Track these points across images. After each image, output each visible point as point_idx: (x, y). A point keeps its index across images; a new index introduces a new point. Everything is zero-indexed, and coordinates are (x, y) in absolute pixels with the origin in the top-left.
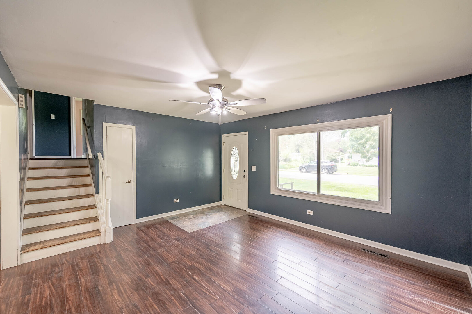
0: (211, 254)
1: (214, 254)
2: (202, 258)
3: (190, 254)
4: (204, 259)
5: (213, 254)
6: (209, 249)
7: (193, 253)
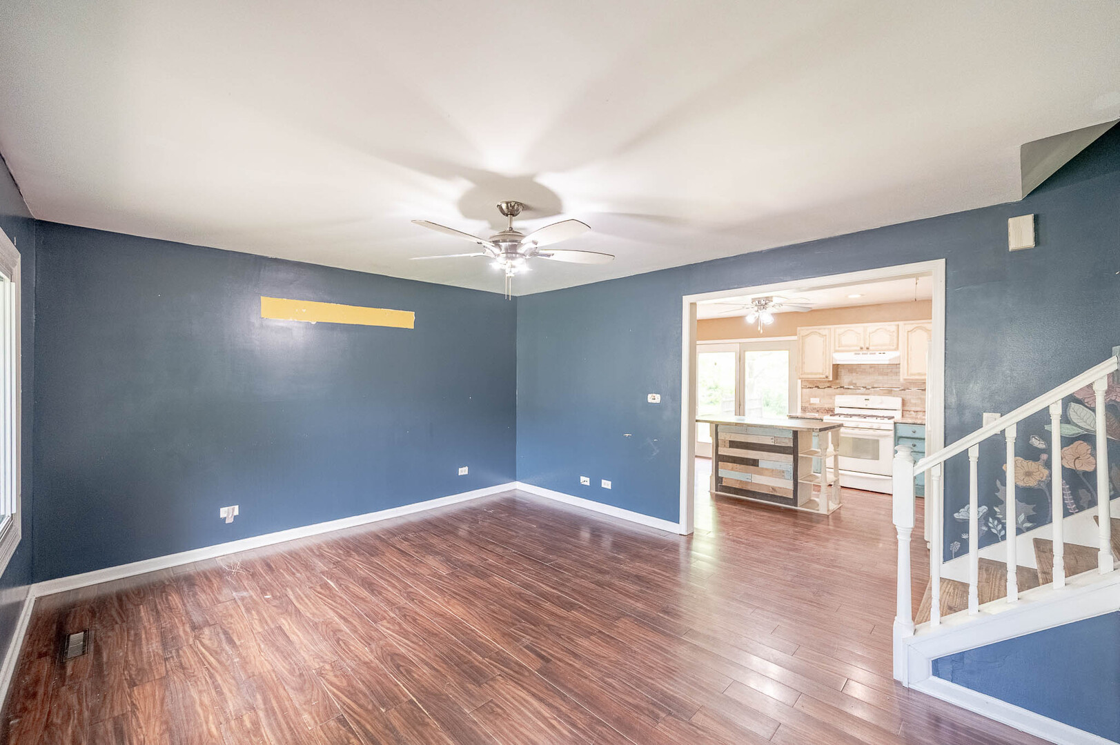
0: (534, 637)
1: (524, 640)
2: (553, 628)
3: (588, 637)
4: (548, 626)
5: (527, 640)
6: (542, 657)
7: (585, 643)
